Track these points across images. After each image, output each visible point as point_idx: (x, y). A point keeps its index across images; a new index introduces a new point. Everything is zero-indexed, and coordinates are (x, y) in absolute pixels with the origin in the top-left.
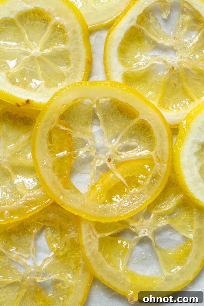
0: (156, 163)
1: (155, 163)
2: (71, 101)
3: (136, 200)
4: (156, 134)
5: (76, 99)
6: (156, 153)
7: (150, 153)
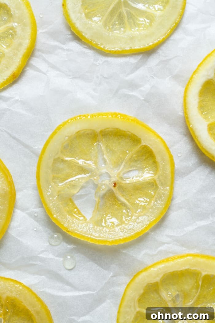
0: (160, 186)
1: (158, 187)
2: (74, 133)
3: (141, 222)
4: (158, 158)
5: (79, 131)
6: (159, 176)
7: (153, 177)
